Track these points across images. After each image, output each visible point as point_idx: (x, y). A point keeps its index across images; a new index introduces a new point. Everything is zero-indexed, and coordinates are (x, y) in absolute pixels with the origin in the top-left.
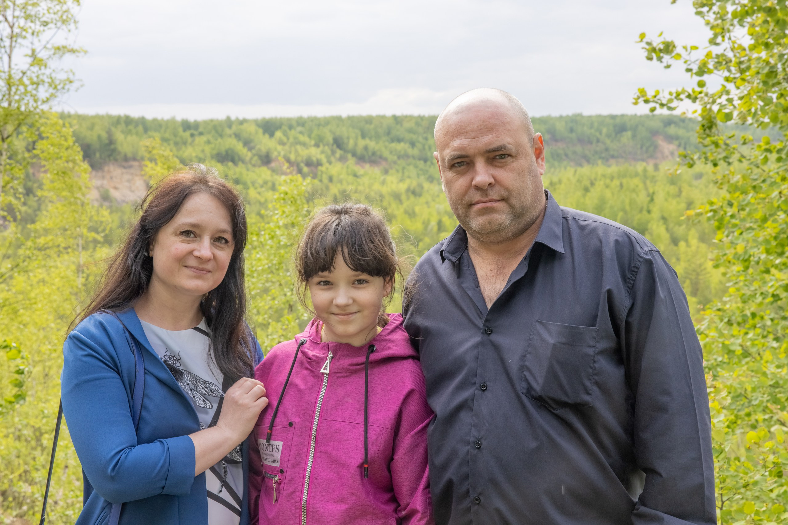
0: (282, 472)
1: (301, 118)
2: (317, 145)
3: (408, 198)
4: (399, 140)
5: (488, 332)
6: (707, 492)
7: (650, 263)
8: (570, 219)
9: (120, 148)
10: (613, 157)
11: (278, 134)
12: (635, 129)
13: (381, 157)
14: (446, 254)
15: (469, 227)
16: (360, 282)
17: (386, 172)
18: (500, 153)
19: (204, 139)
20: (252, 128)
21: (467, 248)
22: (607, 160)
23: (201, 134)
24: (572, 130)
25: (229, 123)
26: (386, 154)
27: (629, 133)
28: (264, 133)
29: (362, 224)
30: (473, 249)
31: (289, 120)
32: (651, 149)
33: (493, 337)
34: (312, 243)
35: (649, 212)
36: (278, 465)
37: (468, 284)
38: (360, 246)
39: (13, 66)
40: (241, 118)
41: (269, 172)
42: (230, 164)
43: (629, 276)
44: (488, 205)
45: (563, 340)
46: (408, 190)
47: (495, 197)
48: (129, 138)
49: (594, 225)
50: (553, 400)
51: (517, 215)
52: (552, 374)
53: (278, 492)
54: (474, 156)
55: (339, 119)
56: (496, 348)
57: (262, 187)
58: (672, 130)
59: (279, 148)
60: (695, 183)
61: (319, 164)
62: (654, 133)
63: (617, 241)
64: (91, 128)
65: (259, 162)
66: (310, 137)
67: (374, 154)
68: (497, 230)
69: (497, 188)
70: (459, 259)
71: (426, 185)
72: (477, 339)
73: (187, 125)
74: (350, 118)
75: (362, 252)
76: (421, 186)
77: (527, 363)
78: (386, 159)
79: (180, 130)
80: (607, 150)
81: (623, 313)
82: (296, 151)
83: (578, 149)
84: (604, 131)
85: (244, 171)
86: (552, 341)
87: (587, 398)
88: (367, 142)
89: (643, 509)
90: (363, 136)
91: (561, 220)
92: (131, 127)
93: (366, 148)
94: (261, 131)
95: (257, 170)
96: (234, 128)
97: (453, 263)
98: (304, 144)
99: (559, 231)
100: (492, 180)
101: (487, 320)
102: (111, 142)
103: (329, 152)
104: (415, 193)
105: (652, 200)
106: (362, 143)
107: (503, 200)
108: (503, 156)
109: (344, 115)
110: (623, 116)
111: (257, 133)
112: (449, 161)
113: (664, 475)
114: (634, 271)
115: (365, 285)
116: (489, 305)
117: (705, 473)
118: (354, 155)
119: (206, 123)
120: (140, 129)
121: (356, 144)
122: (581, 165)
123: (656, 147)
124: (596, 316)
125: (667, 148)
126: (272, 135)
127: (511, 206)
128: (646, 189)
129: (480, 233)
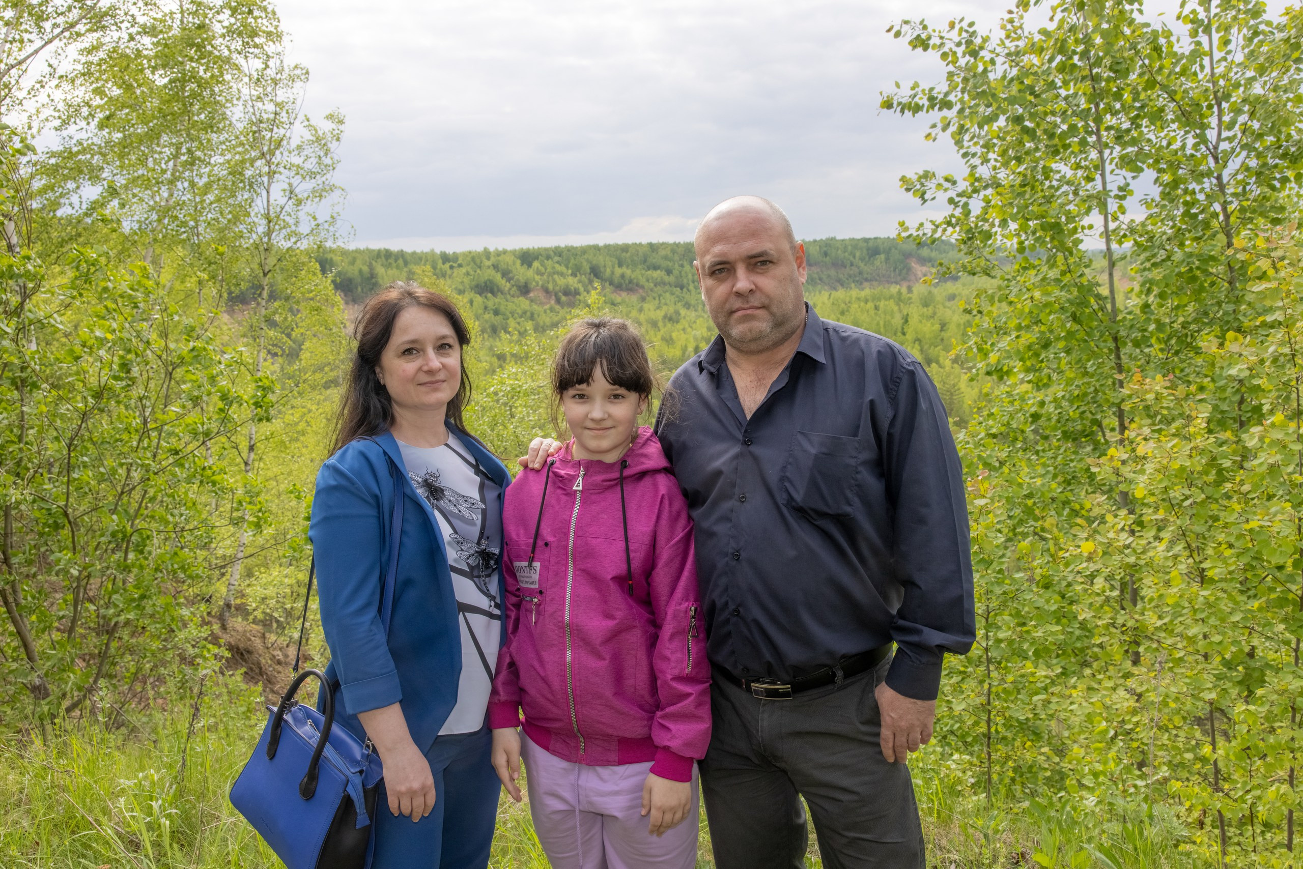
0: (541, 592)
1: (557, 248)
2: (574, 275)
3: (665, 326)
4: (656, 268)
5: (748, 441)
6: (966, 606)
7: (912, 374)
8: (831, 331)
9: (381, 282)
10: (866, 280)
11: (536, 264)
12: (888, 252)
13: (637, 285)
14: (704, 365)
15: (729, 336)
16: (616, 396)
17: (643, 299)
18: (761, 259)
19: (464, 270)
20: (509, 259)
21: (725, 360)
22: (861, 284)
23: (460, 266)
24: (826, 254)
25: (487, 254)
26: (643, 281)
27: (883, 256)
28: (522, 264)
29: (621, 337)
30: (732, 360)
31: (546, 250)
32: (904, 271)
33: (753, 448)
34: (570, 355)
35: (904, 334)
36: (537, 586)
37: (726, 395)
38: (620, 359)
39: (272, 201)
40: (500, 249)
41: (528, 302)
42: (489, 295)
43: (891, 386)
44: (749, 312)
45: (824, 450)
46: (665, 317)
47: (756, 304)
48: (390, 272)
49: (855, 336)
50: (816, 511)
51: (778, 324)
52: (813, 484)
53: (538, 613)
54: (735, 262)
55: (596, 248)
56: (756, 459)
57: (521, 317)
58: (925, 252)
59: (537, 278)
60: (948, 304)
61: (577, 293)
62: (907, 255)
63: (879, 352)
64: (353, 262)
65: (518, 293)
66: (567, 268)
67: (631, 281)
68: (759, 337)
69: (758, 295)
70: (718, 370)
71: (683, 312)
72: (736, 450)
73: (445, 258)
74: (607, 247)
75: (622, 366)
76: (677, 313)
77: (788, 474)
78: (643, 287)
79: (440, 261)
80: (861, 273)
81: (885, 424)
82: (554, 280)
83: (833, 272)
84: (858, 254)
85: (503, 302)
86: (813, 451)
87: (848, 509)
88: (624, 269)
89: (901, 622)
90: (620, 265)
91: (822, 332)
92: (391, 261)
93: (623, 276)
94: (519, 262)
95: (515, 300)
96: (492, 259)
97: (711, 374)
98: (562, 274)
99: (820, 342)
100: (753, 287)
101: (746, 431)
102: (372, 276)
103: (586, 281)
104: (672, 319)
105: (906, 321)
106: (618, 271)
107: (764, 307)
108: (764, 263)
109: (601, 244)
110: (876, 238)
111: (514, 263)
112: (710, 268)
113: (923, 588)
114: (896, 382)
115: (621, 400)
116: (749, 417)
117: (965, 586)
118: (611, 284)
119: (465, 255)
120: (401, 262)
121: (613, 273)
122: (835, 289)
123: (909, 269)
124: (858, 427)
125: (919, 269)
126: (530, 265)
127: (772, 314)
128: (900, 311)
129: (739, 341)
